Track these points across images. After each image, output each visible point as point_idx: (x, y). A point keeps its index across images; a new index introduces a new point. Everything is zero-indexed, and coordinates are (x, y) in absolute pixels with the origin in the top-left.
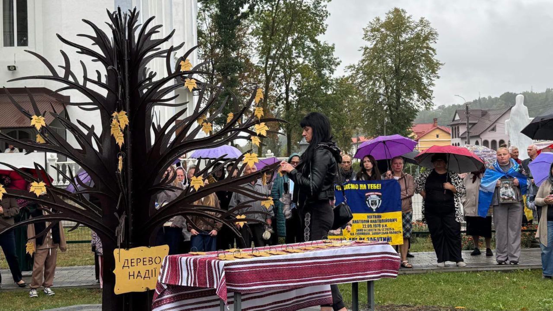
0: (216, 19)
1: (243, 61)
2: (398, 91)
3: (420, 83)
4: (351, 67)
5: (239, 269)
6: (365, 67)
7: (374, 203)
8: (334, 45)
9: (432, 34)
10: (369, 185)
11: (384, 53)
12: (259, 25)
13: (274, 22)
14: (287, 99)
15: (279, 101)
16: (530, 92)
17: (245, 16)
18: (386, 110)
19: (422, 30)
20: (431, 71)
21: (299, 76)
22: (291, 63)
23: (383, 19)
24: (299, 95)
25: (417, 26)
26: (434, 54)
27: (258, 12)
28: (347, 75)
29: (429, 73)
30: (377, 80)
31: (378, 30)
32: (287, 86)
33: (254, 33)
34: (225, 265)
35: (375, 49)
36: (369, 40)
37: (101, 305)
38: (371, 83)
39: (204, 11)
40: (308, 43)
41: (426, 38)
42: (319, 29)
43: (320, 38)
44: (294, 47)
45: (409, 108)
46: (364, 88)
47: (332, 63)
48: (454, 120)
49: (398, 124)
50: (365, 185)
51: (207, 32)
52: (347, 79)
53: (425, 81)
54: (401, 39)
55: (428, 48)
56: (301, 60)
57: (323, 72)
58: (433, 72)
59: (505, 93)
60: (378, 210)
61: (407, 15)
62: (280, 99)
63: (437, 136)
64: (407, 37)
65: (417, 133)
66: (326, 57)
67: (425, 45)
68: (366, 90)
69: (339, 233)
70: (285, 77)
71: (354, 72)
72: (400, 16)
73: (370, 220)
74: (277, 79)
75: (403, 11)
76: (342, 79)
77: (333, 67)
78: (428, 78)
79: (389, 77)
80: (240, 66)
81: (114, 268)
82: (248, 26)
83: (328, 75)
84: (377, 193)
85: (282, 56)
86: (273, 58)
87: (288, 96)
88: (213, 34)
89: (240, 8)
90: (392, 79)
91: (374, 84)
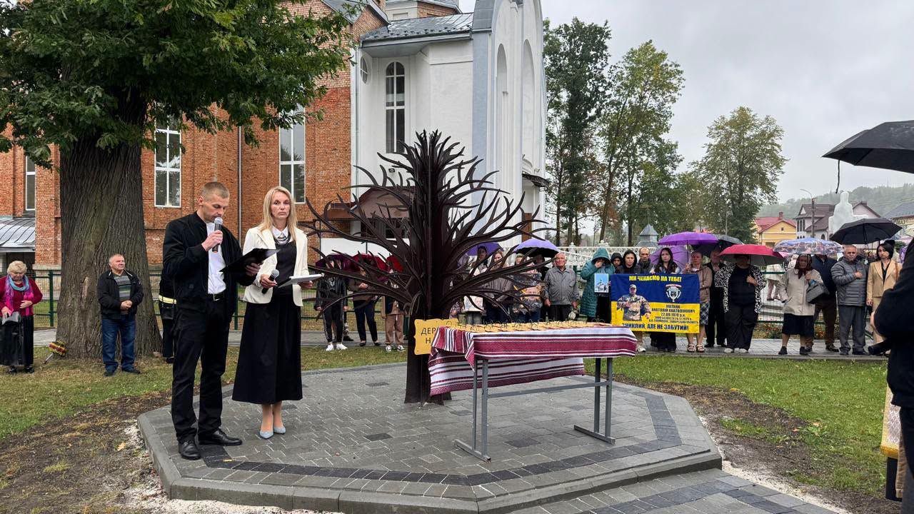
0: (565, 122)
1: (590, 160)
2: (741, 185)
3: (764, 178)
4: (694, 163)
5: (486, 340)
6: (709, 163)
7: (673, 294)
8: (677, 142)
9: (777, 131)
10: (670, 277)
11: (728, 150)
12: (606, 127)
13: (619, 124)
14: (629, 193)
15: (623, 195)
16: (886, 186)
17: (592, 119)
18: (729, 205)
19: (767, 127)
20: (775, 167)
21: (642, 173)
22: (635, 160)
23: (728, 118)
24: (642, 190)
25: (762, 124)
26: (779, 151)
27: (605, 115)
28: (690, 171)
29: (773, 168)
30: (720, 175)
31: (723, 128)
32: (630, 182)
33: (602, 134)
34: (474, 336)
35: (719, 146)
36: (713, 137)
37: (406, 363)
38: (714, 178)
39: (555, 116)
40: (652, 141)
41: (771, 135)
42: (663, 128)
43: (664, 136)
44: (638, 146)
45: (752, 203)
46: (707, 183)
47: (674, 160)
48: (800, 214)
49: (740, 217)
50: (666, 277)
51: (557, 135)
52: (690, 174)
53: (769, 176)
54: (745, 136)
55: (773, 144)
56: (644, 158)
57: (665, 168)
58: (778, 167)
59: (858, 188)
60: (677, 301)
61: (752, 114)
62: (623, 193)
63: (782, 229)
64: (752, 134)
65: (761, 226)
66: (669, 155)
67: (770, 141)
68: (709, 184)
69: (638, 319)
70: (629, 173)
71: (697, 168)
72: (745, 114)
73: (668, 309)
74: (621, 175)
75: (748, 109)
76: (684, 175)
77: (676, 163)
78: (772, 173)
79: (732, 173)
80: (586, 165)
81: (414, 334)
82: (595, 128)
83: (670, 171)
84: (677, 285)
85: (626, 154)
86: (617, 157)
87: (630, 191)
88: (563, 136)
89: (588, 112)
90: (735, 174)
91: (717, 179)
